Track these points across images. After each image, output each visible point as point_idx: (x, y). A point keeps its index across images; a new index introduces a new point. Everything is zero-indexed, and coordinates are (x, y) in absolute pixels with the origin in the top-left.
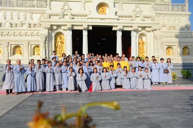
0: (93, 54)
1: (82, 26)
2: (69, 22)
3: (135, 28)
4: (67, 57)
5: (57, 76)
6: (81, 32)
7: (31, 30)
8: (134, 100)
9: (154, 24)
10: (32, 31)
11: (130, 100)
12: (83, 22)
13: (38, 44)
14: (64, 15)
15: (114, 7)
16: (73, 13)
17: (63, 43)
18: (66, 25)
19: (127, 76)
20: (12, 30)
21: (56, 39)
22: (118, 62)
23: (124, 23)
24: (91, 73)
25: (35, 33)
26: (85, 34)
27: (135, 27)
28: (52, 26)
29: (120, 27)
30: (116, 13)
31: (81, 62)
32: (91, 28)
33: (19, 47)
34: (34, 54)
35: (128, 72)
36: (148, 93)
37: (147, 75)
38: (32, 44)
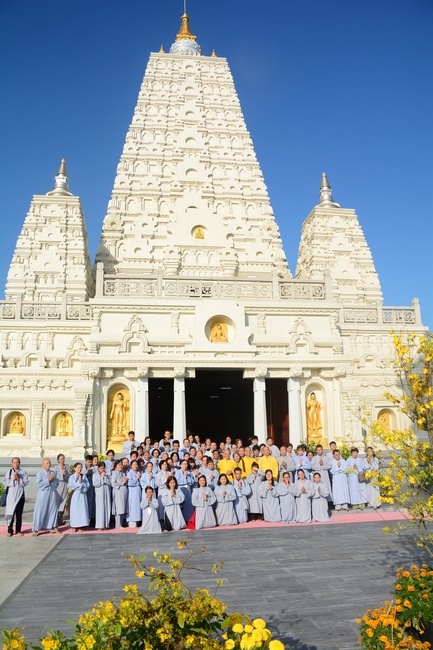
0: (196, 437)
1: (172, 369)
2: (143, 361)
3: (295, 372)
4: (138, 448)
5: (119, 495)
6: (169, 383)
7: (49, 375)
8: (280, 546)
9: (339, 361)
10: (52, 378)
11: (273, 546)
12: (175, 362)
13: (65, 407)
14: (131, 344)
15: (247, 324)
16: (151, 340)
17: (127, 409)
18: (135, 369)
19: (274, 491)
20: (5, 374)
21: (110, 401)
22: (254, 460)
23: (269, 362)
24: (192, 487)
25: (59, 381)
26: (179, 389)
27: (296, 370)
28: (102, 369)
29: (261, 371)
30: (251, 339)
31: (169, 461)
32: (192, 374)
33: (19, 414)
34: (53, 434)
35: (275, 482)
36: (316, 530)
37: (319, 490)
38: (50, 407)
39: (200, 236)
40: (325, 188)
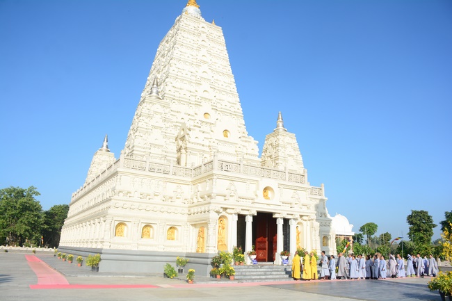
17: (224, 228)
39: (226, 136)
40: (281, 120)
